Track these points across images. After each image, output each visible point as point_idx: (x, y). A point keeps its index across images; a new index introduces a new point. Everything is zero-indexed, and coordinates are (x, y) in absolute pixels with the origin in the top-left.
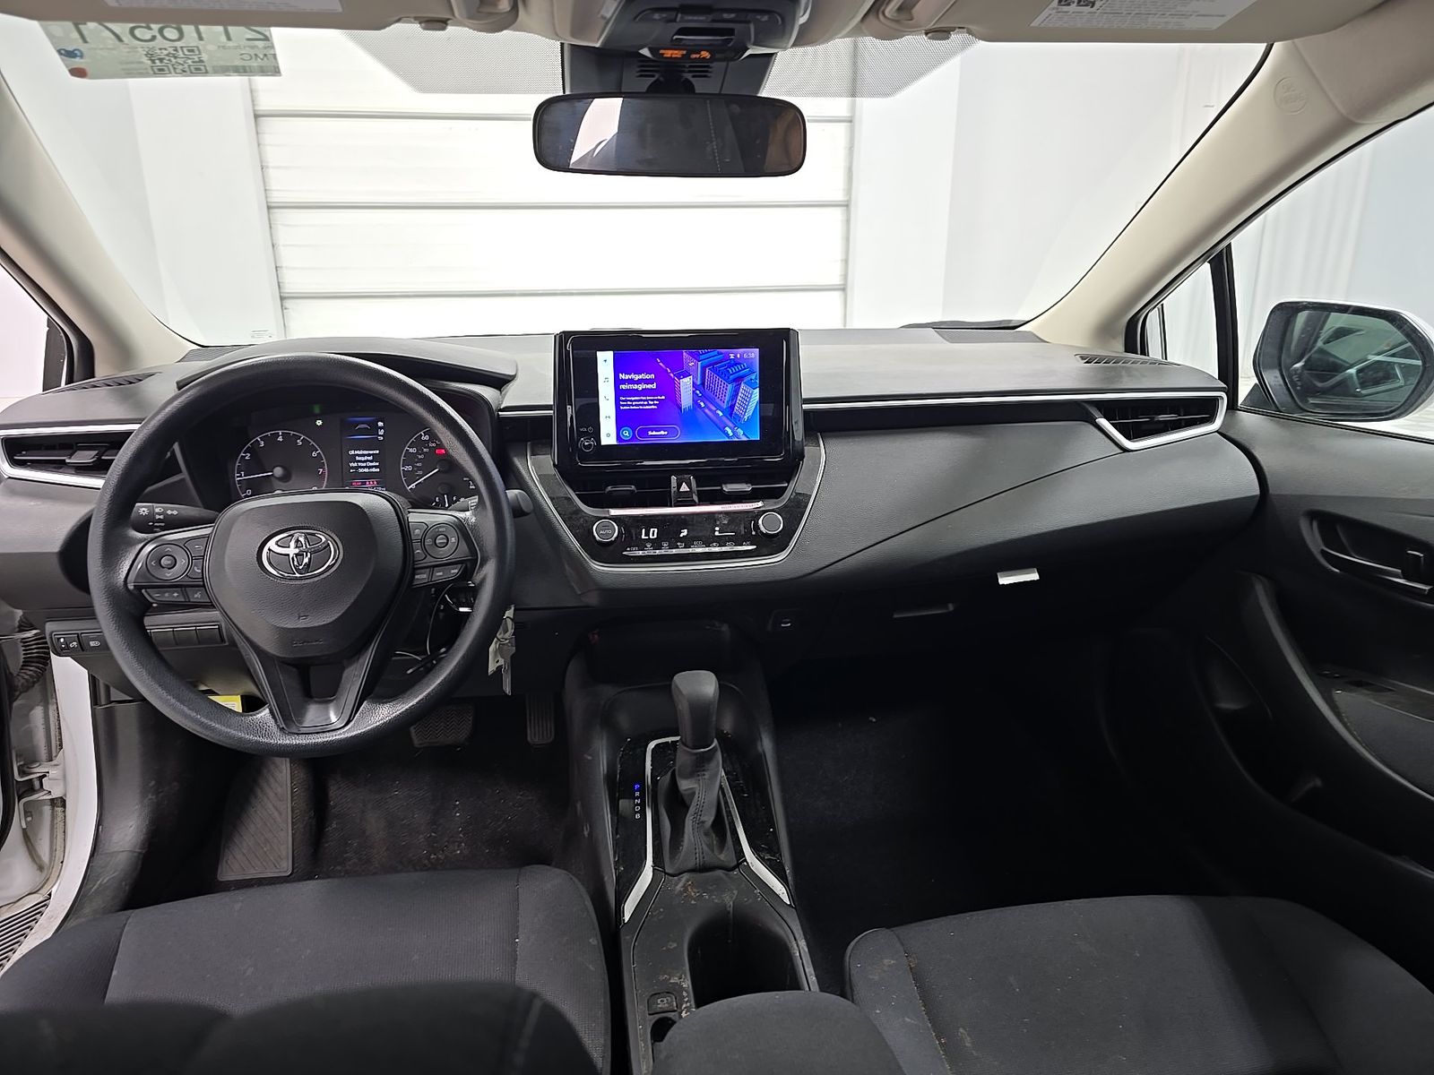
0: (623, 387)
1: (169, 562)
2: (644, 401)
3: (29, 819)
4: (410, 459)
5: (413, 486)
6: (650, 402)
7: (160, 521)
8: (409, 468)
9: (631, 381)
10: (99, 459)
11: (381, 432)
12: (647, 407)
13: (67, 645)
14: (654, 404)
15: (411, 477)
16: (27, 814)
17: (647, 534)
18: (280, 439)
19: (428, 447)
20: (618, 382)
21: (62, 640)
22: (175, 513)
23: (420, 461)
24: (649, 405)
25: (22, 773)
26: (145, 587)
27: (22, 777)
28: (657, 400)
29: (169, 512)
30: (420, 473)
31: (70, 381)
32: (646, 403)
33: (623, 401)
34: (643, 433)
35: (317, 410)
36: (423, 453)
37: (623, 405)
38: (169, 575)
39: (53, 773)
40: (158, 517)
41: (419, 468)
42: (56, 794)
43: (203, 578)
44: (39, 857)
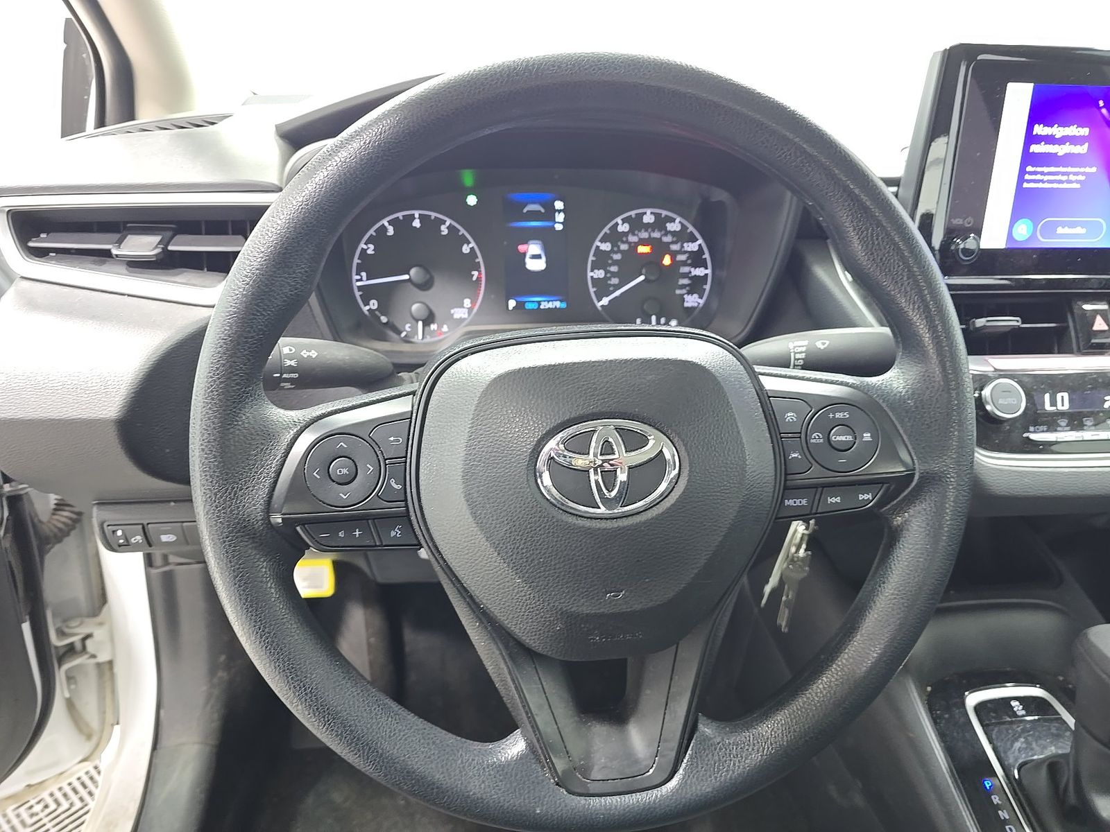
0: (1035, 148)
1: (345, 471)
2: (1064, 174)
3: (73, 687)
4: (602, 260)
5: (605, 301)
6: (1072, 177)
7: (291, 370)
8: (599, 274)
9: (1050, 140)
10: (165, 250)
11: (560, 217)
12: (1065, 186)
13: (127, 540)
14: (1077, 182)
15: (603, 287)
16: (70, 678)
17: (1053, 403)
18: (417, 224)
19: (627, 242)
20: (1030, 138)
21: (119, 533)
22: (314, 354)
23: (615, 263)
24: (1069, 182)
25: (61, 634)
26: (303, 523)
27: (61, 640)
28: (1083, 174)
29: (305, 354)
30: (615, 281)
31: (101, 122)
32: (1064, 178)
33: (1031, 173)
34: (1050, 230)
35: (468, 178)
36: (619, 251)
37: (1029, 181)
38: (344, 495)
39: (99, 634)
40: (288, 363)
41: (614, 275)
42: (103, 657)
43: (406, 500)
44: (87, 725)
